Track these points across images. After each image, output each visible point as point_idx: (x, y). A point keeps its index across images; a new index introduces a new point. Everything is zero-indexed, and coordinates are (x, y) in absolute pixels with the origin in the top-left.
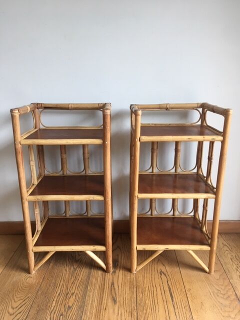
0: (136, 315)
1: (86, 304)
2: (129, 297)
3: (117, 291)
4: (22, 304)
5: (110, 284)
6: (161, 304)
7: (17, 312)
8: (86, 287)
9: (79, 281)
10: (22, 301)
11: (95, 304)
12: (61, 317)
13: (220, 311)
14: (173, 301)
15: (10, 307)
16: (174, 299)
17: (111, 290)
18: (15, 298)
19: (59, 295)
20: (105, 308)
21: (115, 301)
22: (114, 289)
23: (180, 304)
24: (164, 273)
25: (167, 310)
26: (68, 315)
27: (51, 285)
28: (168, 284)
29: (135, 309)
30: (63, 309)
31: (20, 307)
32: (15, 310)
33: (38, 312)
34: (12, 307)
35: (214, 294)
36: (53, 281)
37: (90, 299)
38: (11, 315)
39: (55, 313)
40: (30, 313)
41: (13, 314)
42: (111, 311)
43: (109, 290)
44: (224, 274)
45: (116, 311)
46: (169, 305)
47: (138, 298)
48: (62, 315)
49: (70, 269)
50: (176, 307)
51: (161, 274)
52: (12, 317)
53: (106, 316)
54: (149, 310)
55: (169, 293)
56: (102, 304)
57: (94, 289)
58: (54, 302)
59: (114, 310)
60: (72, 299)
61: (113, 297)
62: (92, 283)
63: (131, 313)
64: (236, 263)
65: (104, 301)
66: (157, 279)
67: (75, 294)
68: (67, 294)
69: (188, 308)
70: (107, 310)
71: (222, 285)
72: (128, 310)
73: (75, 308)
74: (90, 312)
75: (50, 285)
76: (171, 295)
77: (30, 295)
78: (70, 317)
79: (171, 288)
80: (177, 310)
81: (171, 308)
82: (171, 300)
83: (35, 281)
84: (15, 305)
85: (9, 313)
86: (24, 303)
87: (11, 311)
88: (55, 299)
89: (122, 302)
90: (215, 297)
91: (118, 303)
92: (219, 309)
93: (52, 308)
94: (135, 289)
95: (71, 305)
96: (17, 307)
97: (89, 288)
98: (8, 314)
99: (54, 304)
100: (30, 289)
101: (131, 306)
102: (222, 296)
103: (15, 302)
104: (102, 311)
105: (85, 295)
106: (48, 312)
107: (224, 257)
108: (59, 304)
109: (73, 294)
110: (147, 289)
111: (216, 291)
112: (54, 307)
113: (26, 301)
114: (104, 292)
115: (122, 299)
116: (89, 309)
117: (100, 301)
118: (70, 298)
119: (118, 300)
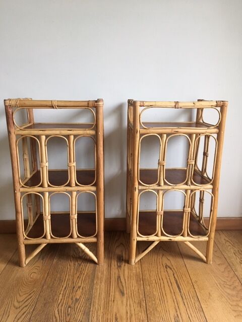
0: (144, 305)
1: (93, 296)
2: (136, 289)
3: (124, 285)
4: (28, 298)
5: (116, 278)
6: (169, 296)
7: (23, 306)
8: (93, 281)
9: (85, 275)
10: (27, 295)
11: (103, 295)
12: (69, 309)
13: (229, 300)
14: (180, 292)
15: (16, 300)
16: (182, 291)
17: (118, 284)
18: (20, 292)
19: (65, 288)
20: (113, 299)
21: (122, 293)
22: (121, 282)
23: (188, 294)
24: (169, 267)
25: (175, 300)
26: (76, 307)
27: (57, 279)
28: (174, 277)
29: (143, 300)
30: (70, 301)
31: (26, 301)
32: (21, 304)
33: (45, 305)
34: (17, 301)
35: (220, 286)
36: (58, 275)
37: (97, 292)
38: (17, 308)
39: (62, 305)
40: (37, 306)
41: (20, 307)
42: (120, 302)
43: (116, 284)
44: (229, 267)
45: (125, 302)
46: (177, 296)
47: (146, 290)
48: (70, 307)
49: (75, 265)
50: (184, 298)
51: (166, 268)
52: (19, 310)
53: (115, 307)
54: (157, 301)
55: (176, 285)
56: (109, 296)
57: (101, 283)
58: (61, 295)
59: (122, 302)
60: (79, 292)
61: (120, 290)
62: (98, 278)
63: (140, 304)
64: (240, 257)
65: (112, 294)
66: (162, 273)
67: (81, 287)
68: (74, 288)
69: (196, 299)
70: (115, 302)
71: (227, 277)
72: (137, 301)
73: (82, 300)
74: (98, 304)
75: (55, 280)
76: (178, 287)
77: (35, 289)
78: (78, 309)
79: (178, 280)
80: (185, 301)
81: (180, 299)
82: (179, 291)
83: (39, 276)
84: (21, 299)
85: (15, 307)
86: (30, 296)
87: (16, 304)
88: (62, 293)
89: (130, 294)
90: (221, 287)
91: (126, 296)
92: (227, 299)
93: (59, 301)
94: (142, 281)
95: (78, 297)
96: (23, 301)
97: (95, 282)
98: (13, 308)
99: (61, 297)
100: (35, 284)
101: (140, 297)
102: (229, 287)
103: (20, 296)
104: (110, 302)
105: (91, 288)
106: (56, 305)
107: (227, 252)
108: (66, 297)
109: (79, 287)
110: (154, 281)
111: (222, 283)
112: (61, 300)
113: (31, 295)
114: (110, 285)
115: (130, 291)
116: (97, 301)
117: (108, 293)
118: (77, 291)
119: (125, 292)
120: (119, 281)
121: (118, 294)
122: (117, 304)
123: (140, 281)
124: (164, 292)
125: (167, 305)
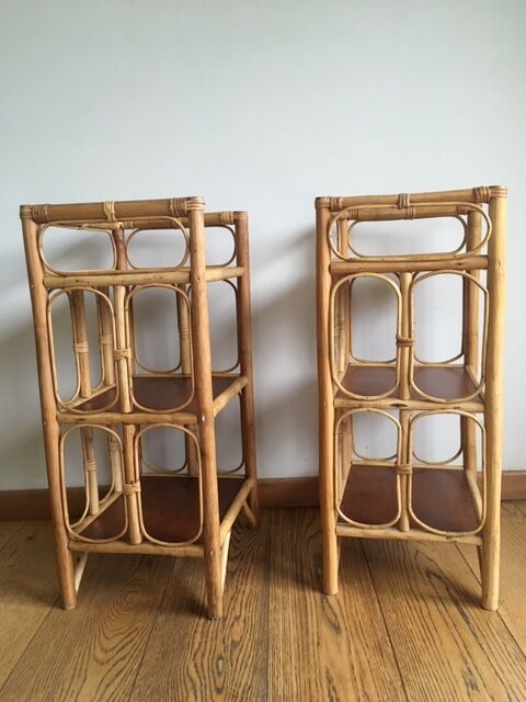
0: (390, 650)
1: (271, 635)
2: (367, 619)
3: (337, 611)
4: (125, 642)
6: (443, 631)
7: (117, 658)
8: (266, 605)
9: (246, 594)
10: (123, 636)
11: (293, 633)
12: (221, 662)
14: (468, 623)
15: (98, 648)
16: (471, 620)
17: (324, 610)
18: (106, 632)
20: (316, 641)
21: (337, 629)
22: (330, 606)
23: (486, 629)
24: (435, 575)
25: (459, 640)
26: (234, 658)
28: (450, 594)
29: (386, 642)
30: (220, 648)
31: (122, 648)
32: (110, 655)
33: (163, 657)
34: (102, 649)
37: (278, 626)
38: (102, 664)
39: (203, 655)
40: (147, 656)
41: (108, 662)
42: (332, 646)
43: (319, 610)
45: (344, 646)
46: (462, 631)
47: (389, 621)
48: (220, 658)
50: (479, 635)
51: (428, 576)
52: (106, 667)
53: (322, 656)
54: (419, 643)
55: (457, 609)
56: (307, 635)
57: (284, 608)
58: (198, 636)
59: (338, 645)
60: (238, 628)
61: (330, 622)
62: (276, 598)
63: (380, 650)
65: (313, 629)
66: (421, 586)
67: (242, 618)
68: (225, 619)
69: (506, 636)
70: (323, 646)
72: (371, 644)
73: (248, 643)
74: (284, 651)
76: (462, 615)
77: (139, 624)
78: (239, 662)
80: (481, 640)
81: (470, 638)
82: (464, 622)
84: (108, 644)
85: (97, 661)
86: (129, 639)
87: (101, 655)
88: (200, 629)
89: (353, 630)
91: (344, 633)
93: (196, 646)
94: (377, 604)
95: (237, 638)
96: (114, 648)
97: (271, 607)
98: (95, 663)
99: (198, 639)
100: (137, 613)
101: (377, 636)
103: (107, 638)
104: (311, 647)
105: (265, 619)
106: (189, 656)
108: (209, 639)
109: (237, 618)
110: (404, 605)
112: (200, 643)
113: (132, 636)
114: (306, 612)
115: (352, 624)
116: (280, 645)
117: (304, 628)
118: (232, 626)
119: (342, 625)
120: (326, 606)
121: (326, 631)
122: (328, 650)
123: (373, 603)
124: (430, 624)
125: (442, 652)
